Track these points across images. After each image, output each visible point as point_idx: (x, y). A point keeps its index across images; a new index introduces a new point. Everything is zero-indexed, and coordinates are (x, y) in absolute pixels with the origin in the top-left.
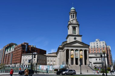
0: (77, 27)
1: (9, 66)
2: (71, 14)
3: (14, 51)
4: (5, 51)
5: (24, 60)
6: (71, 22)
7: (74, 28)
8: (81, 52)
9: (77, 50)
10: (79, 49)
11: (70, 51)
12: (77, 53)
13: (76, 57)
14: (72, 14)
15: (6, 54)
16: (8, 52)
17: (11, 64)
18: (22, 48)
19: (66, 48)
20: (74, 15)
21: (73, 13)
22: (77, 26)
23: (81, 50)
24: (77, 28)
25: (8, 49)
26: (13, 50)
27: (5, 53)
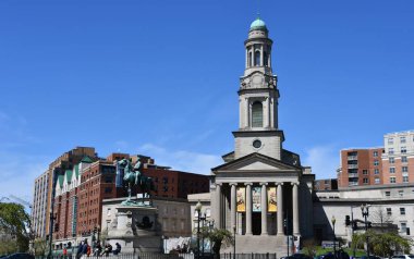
0: (264, 99)
1: (70, 244)
2: (249, 48)
3: (81, 187)
4: (54, 186)
5: (108, 221)
6: (247, 81)
7: (256, 104)
8: (272, 190)
9: (256, 185)
10: (264, 180)
11: (233, 189)
12: (257, 194)
13: (255, 210)
14: (252, 50)
15: (57, 194)
16: (65, 191)
17: (74, 235)
18: (102, 177)
19: (220, 181)
20: (257, 54)
21: (254, 45)
22: (266, 95)
23: (272, 185)
24: (265, 104)
25: (63, 174)
26: (79, 184)
27: (54, 193)
